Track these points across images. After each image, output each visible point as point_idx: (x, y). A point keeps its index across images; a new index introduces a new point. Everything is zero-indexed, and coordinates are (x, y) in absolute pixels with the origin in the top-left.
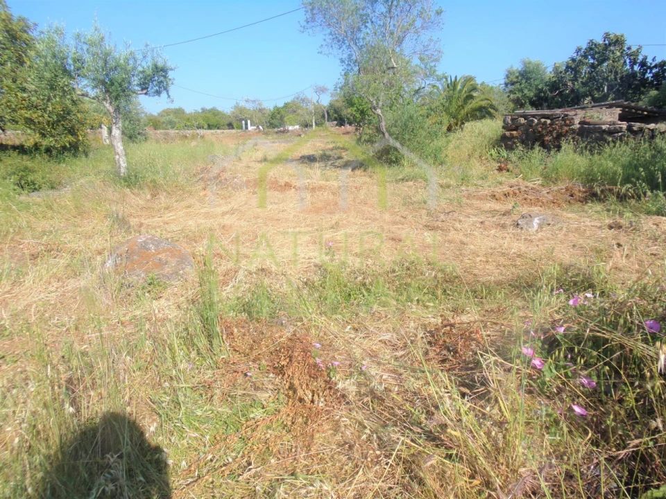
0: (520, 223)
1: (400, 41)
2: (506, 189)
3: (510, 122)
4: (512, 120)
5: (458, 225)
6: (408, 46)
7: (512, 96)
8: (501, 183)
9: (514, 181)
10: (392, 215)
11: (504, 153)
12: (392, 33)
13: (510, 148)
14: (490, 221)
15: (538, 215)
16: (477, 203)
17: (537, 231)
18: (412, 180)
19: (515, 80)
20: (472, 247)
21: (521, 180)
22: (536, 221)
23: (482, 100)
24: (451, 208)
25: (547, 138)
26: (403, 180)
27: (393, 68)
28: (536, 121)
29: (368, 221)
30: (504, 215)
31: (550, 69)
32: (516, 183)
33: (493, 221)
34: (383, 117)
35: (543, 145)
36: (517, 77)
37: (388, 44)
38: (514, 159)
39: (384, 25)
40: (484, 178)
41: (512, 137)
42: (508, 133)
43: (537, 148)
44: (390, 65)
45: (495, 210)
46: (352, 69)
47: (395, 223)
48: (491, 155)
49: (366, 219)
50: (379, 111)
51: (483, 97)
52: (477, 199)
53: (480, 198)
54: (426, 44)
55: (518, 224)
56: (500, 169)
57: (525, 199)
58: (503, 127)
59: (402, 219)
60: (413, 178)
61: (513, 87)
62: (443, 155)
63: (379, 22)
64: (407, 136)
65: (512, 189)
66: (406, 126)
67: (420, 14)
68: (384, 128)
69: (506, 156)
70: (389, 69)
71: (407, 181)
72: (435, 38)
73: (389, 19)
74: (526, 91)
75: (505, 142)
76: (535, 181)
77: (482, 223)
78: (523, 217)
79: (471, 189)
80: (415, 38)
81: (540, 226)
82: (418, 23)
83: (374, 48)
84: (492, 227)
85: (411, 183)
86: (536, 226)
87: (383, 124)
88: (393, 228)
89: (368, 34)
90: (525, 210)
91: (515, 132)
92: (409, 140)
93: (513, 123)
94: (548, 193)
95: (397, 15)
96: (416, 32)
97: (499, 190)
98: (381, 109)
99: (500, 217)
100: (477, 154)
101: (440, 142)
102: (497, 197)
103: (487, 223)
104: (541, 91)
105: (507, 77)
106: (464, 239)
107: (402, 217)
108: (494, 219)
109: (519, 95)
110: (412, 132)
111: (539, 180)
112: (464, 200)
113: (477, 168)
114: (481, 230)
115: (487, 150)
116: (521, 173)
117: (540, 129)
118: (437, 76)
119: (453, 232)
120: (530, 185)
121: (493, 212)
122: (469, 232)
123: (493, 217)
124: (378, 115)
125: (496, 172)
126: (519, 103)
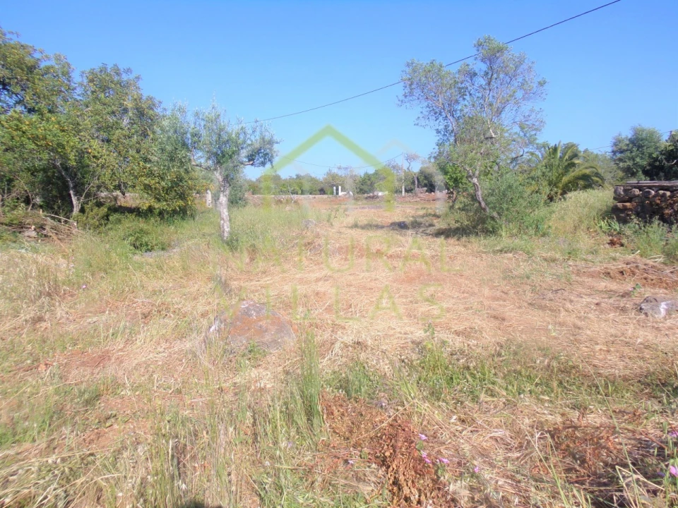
0: (643, 307)
1: (499, 112)
2: (621, 266)
3: (622, 193)
4: (625, 191)
5: (568, 305)
6: (507, 117)
7: (621, 164)
8: (614, 259)
9: (630, 257)
10: (491, 289)
11: (616, 226)
12: (491, 105)
13: (624, 221)
14: (607, 302)
15: (664, 299)
16: (588, 281)
17: (665, 318)
18: (511, 252)
19: (625, 148)
20: (589, 332)
21: (638, 257)
22: (663, 306)
23: (586, 168)
24: (559, 286)
25: (666, 211)
26: (501, 251)
27: (491, 138)
28: (653, 192)
29: (465, 295)
30: (623, 296)
31: (665, 137)
32: (633, 260)
33: (611, 304)
34: (479, 187)
35: (663, 219)
36: (628, 145)
37: (486, 115)
38: (628, 232)
39: (483, 97)
40: (594, 252)
41: (625, 209)
42: (620, 205)
43: (656, 222)
44: (488, 135)
45: (611, 291)
46: (448, 139)
47: (495, 299)
48: (601, 227)
49: (463, 293)
50: (475, 180)
51: (587, 165)
52: (588, 277)
53: (592, 275)
54: (527, 114)
55: (641, 309)
56: (612, 243)
57: (645, 279)
58: (615, 198)
59: (503, 294)
60: (513, 249)
61: (622, 155)
62: (546, 227)
63: (477, 94)
64: (505, 206)
65: (629, 266)
66: (504, 195)
67: (522, 86)
68: (480, 197)
69: (618, 229)
70: (487, 138)
71: (506, 252)
72: (537, 109)
73: (488, 92)
74: (638, 160)
75: (617, 213)
76: (655, 258)
77: (597, 304)
78: (647, 300)
79: (581, 264)
80: (515, 109)
81: (669, 312)
82: (519, 94)
83: (472, 119)
84: (610, 310)
85: (510, 255)
86: (663, 312)
87: (479, 193)
88: (495, 304)
89: (466, 106)
90: (648, 292)
91: (628, 204)
92: (508, 209)
93: (627, 195)
94: (672, 272)
95: (497, 88)
96: (517, 103)
97: (613, 267)
98: (478, 178)
99: (618, 298)
100: (583, 226)
101: (541, 212)
102: (612, 274)
103: (603, 305)
104: (656, 159)
105: (615, 144)
106: (579, 323)
107: (503, 292)
108: (611, 301)
109: (630, 163)
110: (511, 201)
111: (660, 257)
112: (574, 277)
113: (585, 242)
114: (597, 313)
115: (596, 222)
116: (639, 248)
117: (658, 202)
118: (537, 144)
119: (563, 313)
120: (650, 262)
121: (610, 293)
122: (582, 314)
123: (610, 298)
124: (474, 184)
125: (607, 246)
126: (630, 172)
